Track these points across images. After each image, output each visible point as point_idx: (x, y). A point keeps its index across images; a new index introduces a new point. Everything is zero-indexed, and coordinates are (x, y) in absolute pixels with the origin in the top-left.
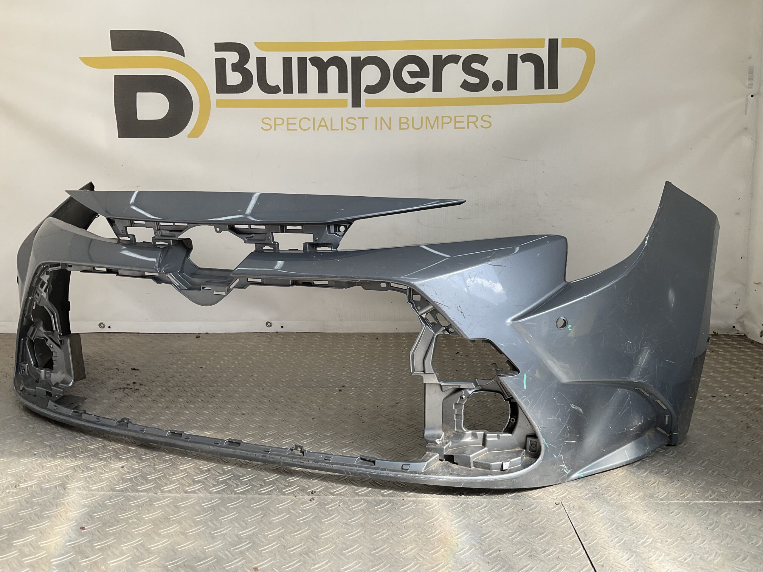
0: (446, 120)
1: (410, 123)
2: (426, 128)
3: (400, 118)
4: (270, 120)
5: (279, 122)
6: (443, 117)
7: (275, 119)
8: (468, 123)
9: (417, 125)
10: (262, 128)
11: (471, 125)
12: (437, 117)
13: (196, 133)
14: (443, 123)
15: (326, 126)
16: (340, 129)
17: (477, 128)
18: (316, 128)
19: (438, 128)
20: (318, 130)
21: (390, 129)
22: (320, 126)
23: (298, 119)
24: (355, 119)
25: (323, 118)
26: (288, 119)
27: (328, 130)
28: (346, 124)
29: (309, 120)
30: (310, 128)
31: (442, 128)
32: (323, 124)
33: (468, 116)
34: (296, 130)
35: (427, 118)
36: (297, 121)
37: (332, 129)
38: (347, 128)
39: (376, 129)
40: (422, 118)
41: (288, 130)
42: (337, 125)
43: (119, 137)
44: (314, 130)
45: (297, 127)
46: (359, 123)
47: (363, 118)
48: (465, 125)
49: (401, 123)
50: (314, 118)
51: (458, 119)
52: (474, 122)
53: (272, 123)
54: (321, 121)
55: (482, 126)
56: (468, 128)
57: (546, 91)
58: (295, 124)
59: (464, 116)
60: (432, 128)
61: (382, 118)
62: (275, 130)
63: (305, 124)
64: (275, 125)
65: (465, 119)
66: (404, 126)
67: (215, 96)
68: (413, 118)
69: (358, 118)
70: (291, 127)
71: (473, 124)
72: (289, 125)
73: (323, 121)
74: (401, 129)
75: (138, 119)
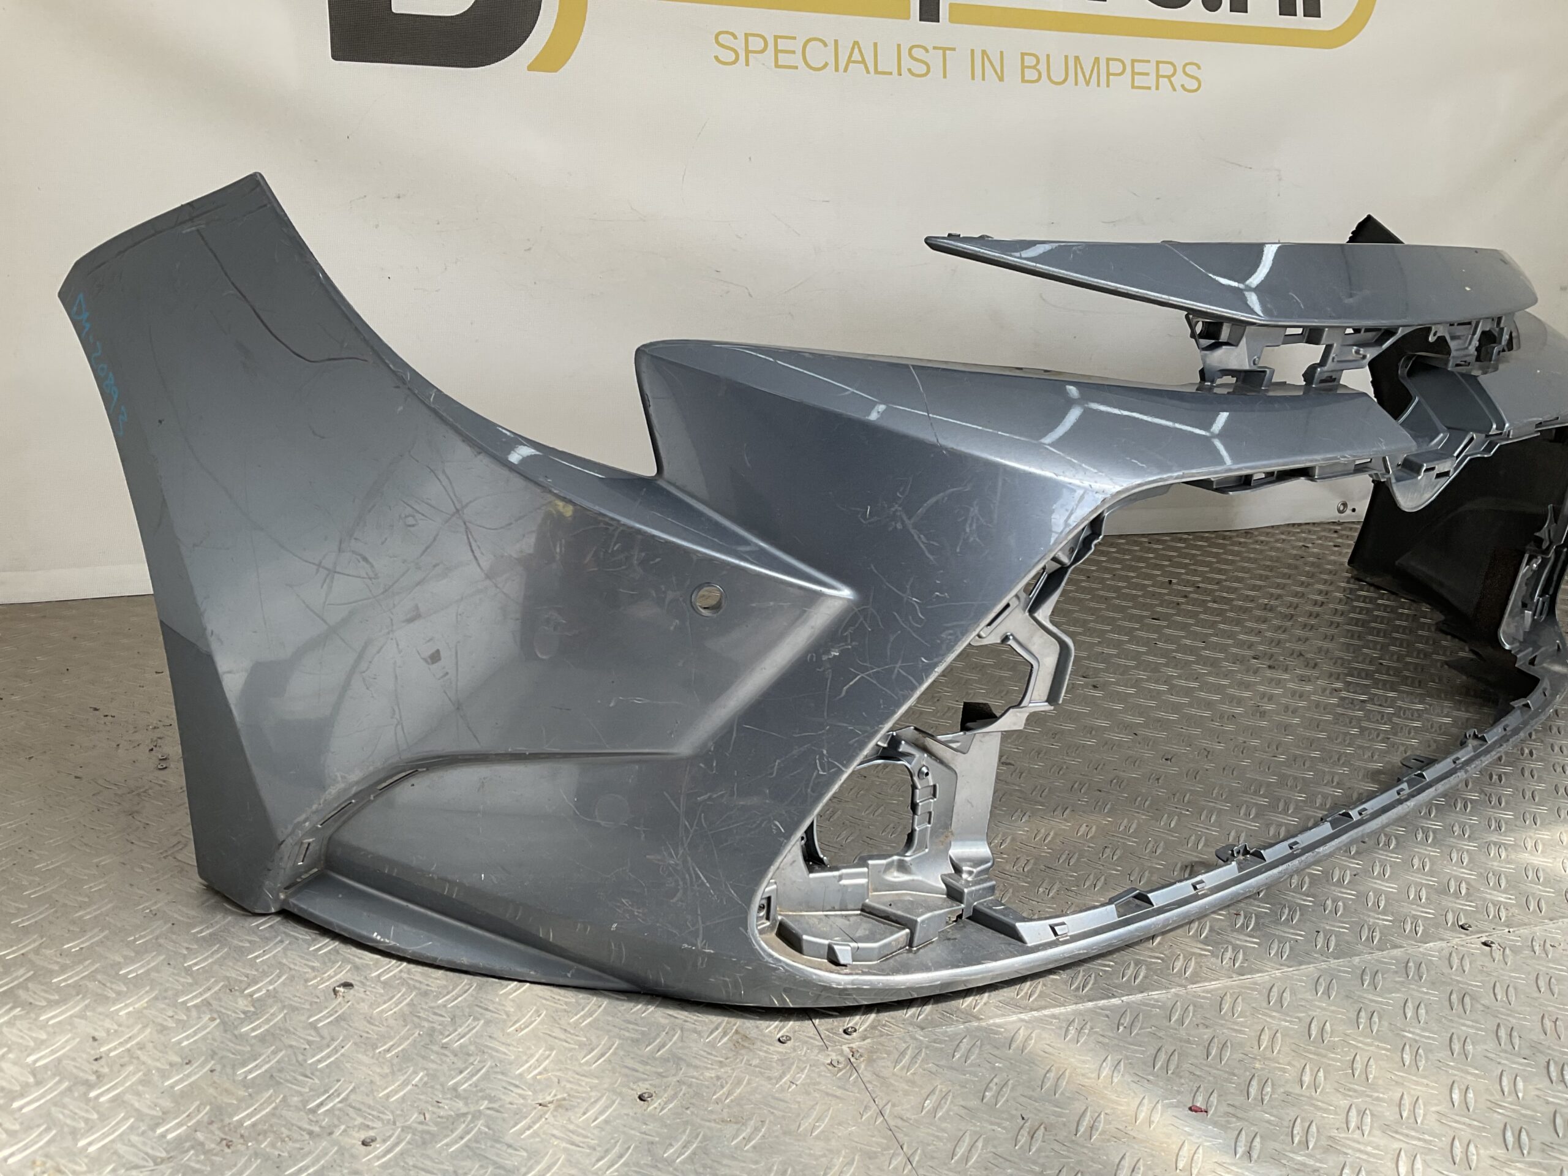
0: (1116, 67)
1: (1042, 67)
2: (1076, 84)
4: (735, 37)
6: (1108, 60)
7: (747, 35)
8: (1158, 77)
9: (1058, 74)
10: (716, 58)
11: (1164, 81)
12: (1097, 60)
13: (550, 61)
14: (1109, 74)
15: (863, 62)
16: (895, 72)
17: (1174, 90)
18: (842, 66)
19: (1098, 85)
20: (846, 70)
21: (1001, 79)
22: (849, 61)
24: (927, 51)
25: (856, 43)
26: (776, 38)
27: (868, 72)
28: (907, 62)
29: (825, 45)
30: (826, 65)
31: (1108, 86)
32: (856, 56)
33: (1158, 63)
34: (796, 68)
35: (1077, 58)
36: (797, 46)
37: (876, 72)
38: (910, 70)
39: (973, 78)
40: (1066, 57)
41: (777, 65)
42: (888, 62)
43: (335, 57)
44: (837, 70)
45: (796, 59)
46: (935, 60)
47: (944, 49)
48: (1151, 81)
49: (1023, 67)
50: (836, 42)
51: (1139, 67)
52: (1169, 77)
53: (739, 45)
54: (853, 49)
55: (1183, 86)
56: (1157, 88)
57: (1300, 21)
58: (794, 52)
59: (1149, 61)
60: (1088, 83)
61: (984, 52)
62: (747, 64)
63: (818, 55)
64: (748, 52)
65: (1150, 68)
66: (1031, 74)
68: (1048, 56)
69: (935, 48)
70: (783, 59)
71: (1166, 80)
72: (780, 55)
73: (856, 51)
74: (1023, 81)
75: (394, 10)
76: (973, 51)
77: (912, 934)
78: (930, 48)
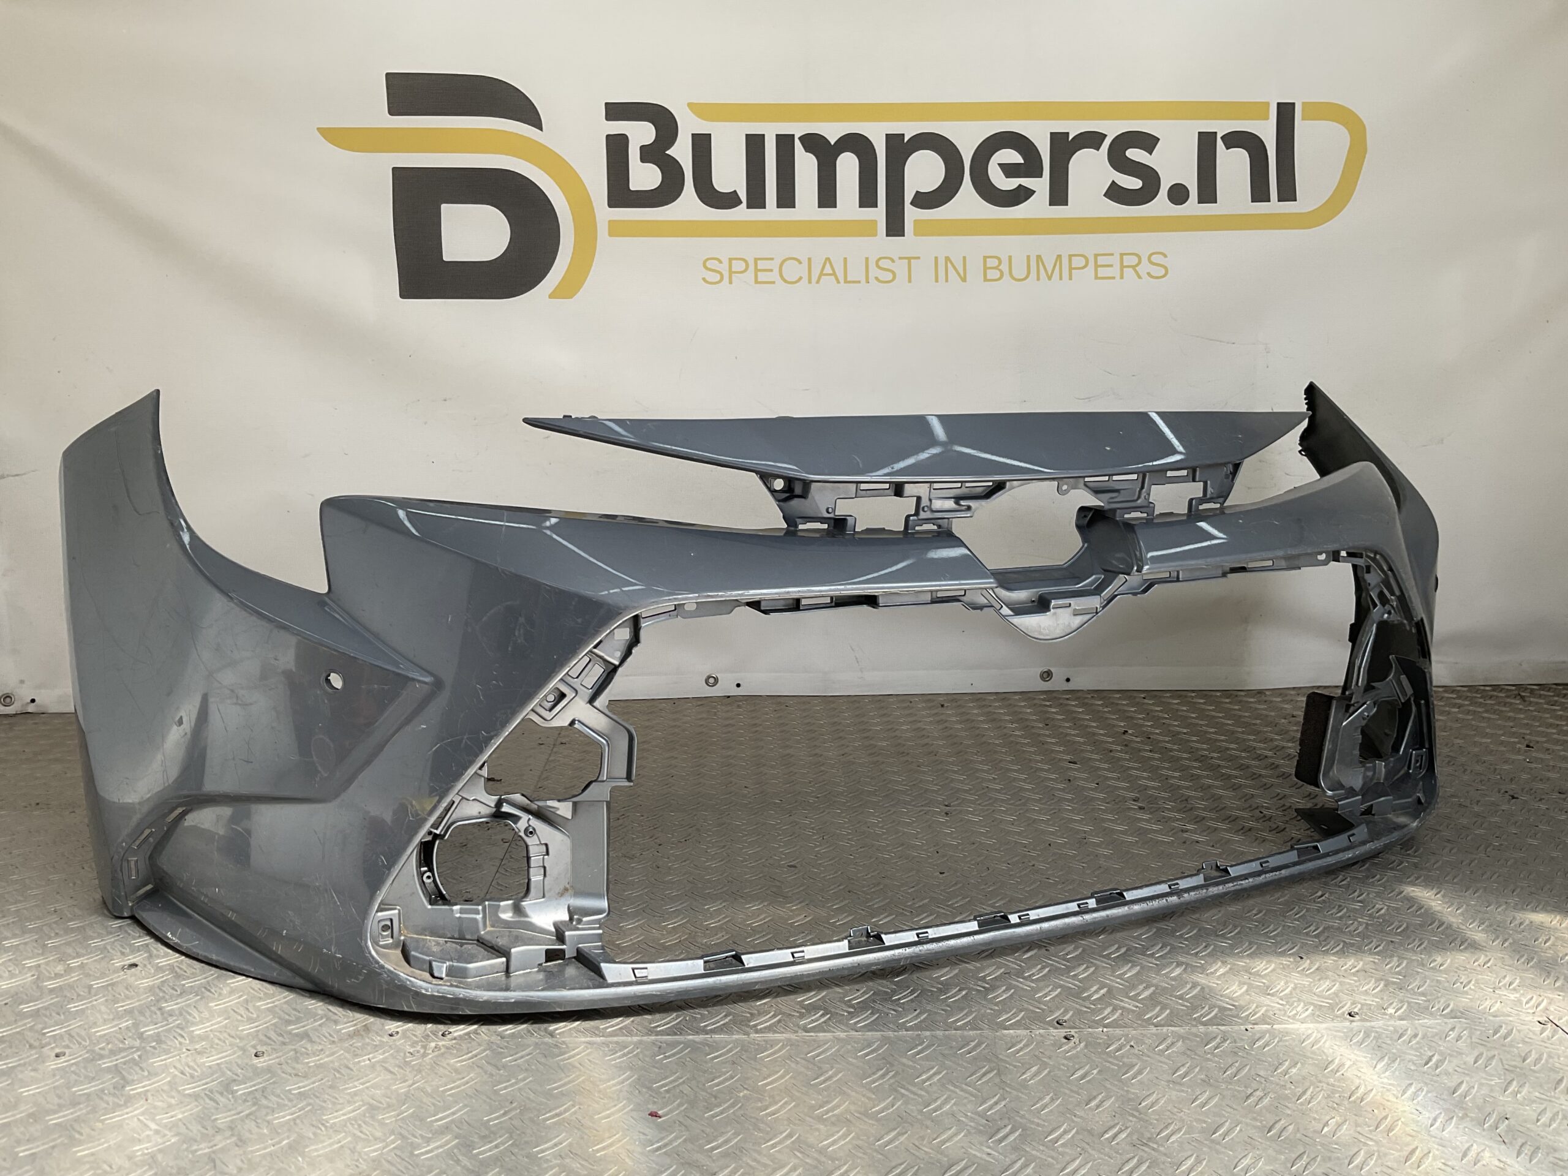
0: (1078, 262)
1: (1004, 267)
2: (1038, 279)
3: (985, 258)
4: (721, 262)
5: (738, 266)
6: (1070, 256)
7: (730, 260)
8: (1122, 267)
9: (1019, 271)
10: (704, 279)
11: (1128, 272)
12: (1059, 257)
13: (566, 290)
14: (1071, 269)
15: (834, 274)
16: (863, 280)
17: (1140, 277)
18: (814, 279)
19: (1061, 279)
20: (818, 282)
21: (964, 280)
22: (822, 274)
23: (778, 261)
24: (893, 261)
25: (828, 259)
26: (756, 260)
27: (838, 282)
28: (874, 272)
29: (800, 263)
30: (801, 278)
31: (1071, 279)
32: (828, 270)
33: (1122, 255)
34: (774, 283)
35: (1039, 257)
36: (774, 265)
37: (846, 281)
38: (877, 278)
39: (937, 281)
40: (1028, 257)
41: (757, 282)
42: (856, 272)
43: (402, 296)
44: (810, 282)
45: (774, 276)
46: (901, 268)
47: (909, 259)
48: (1115, 271)
49: (986, 268)
50: (810, 259)
51: (1101, 260)
52: (1134, 267)
53: (724, 268)
54: (825, 264)
55: (1148, 274)
56: (1122, 277)
57: (1274, 206)
58: (771, 270)
59: (1112, 255)
60: (1050, 278)
61: (947, 259)
62: (731, 282)
63: (792, 271)
64: (731, 272)
65: (1115, 260)
66: (993, 274)
67: (605, 214)
68: (1010, 257)
69: (900, 258)
70: (762, 277)
71: (1131, 269)
72: (759, 273)
73: (828, 265)
74: (986, 280)
75: (444, 259)
76: (936, 258)
77: (508, 962)
78: (896, 258)
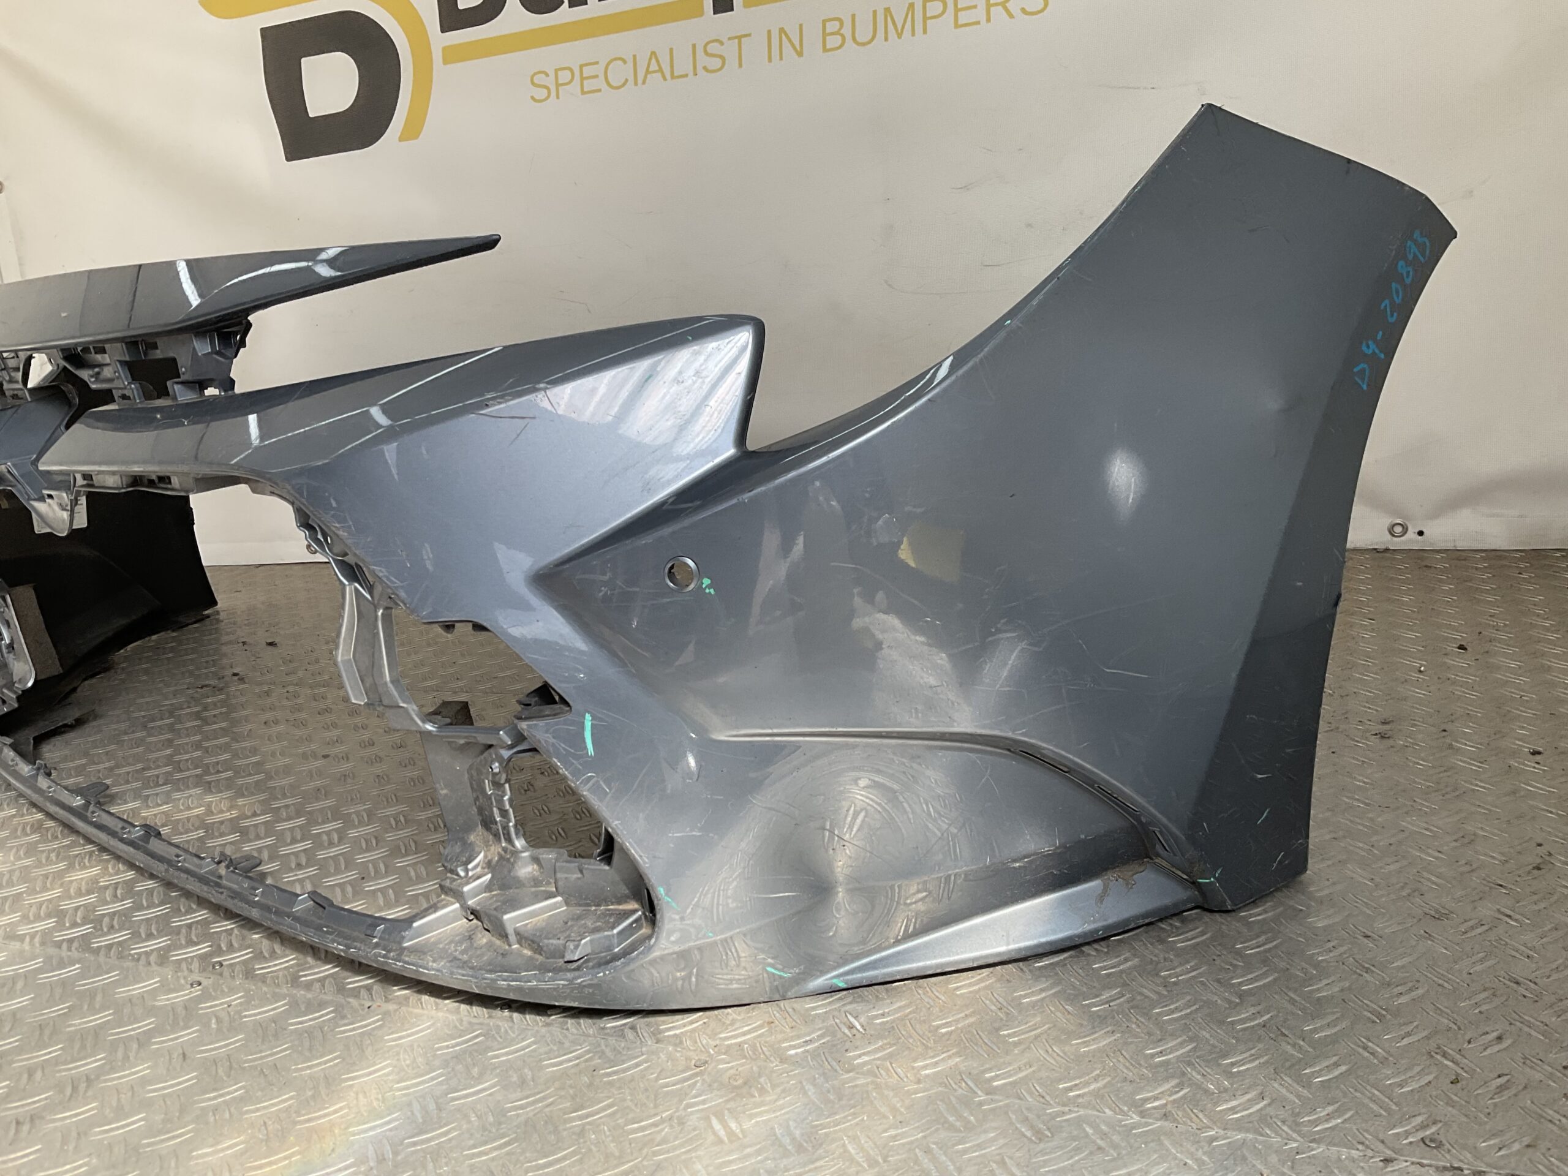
0: (933, 8)
1: (847, 31)
2: (886, 39)
3: (824, 22)
4: (547, 75)
5: (564, 76)
7: (556, 71)
8: (988, 6)
9: (865, 34)
10: (532, 98)
11: (996, 11)
13: (412, 132)
14: (925, 19)
15: (661, 70)
16: (691, 74)
17: (1011, 16)
18: (640, 79)
19: (913, 35)
20: (644, 82)
21: (800, 54)
22: (648, 72)
23: (602, 65)
24: (722, 43)
25: (653, 53)
26: (581, 67)
27: (665, 79)
28: (702, 60)
29: (625, 62)
30: (627, 80)
31: (925, 31)
32: (654, 66)
34: (600, 90)
35: (887, 10)
36: (599, 70)
37: (673, 77)
38: (705, 68)
39: (770, 60)
40: (874, 12)
41: (583, 93)
42: (683, 65)
43: (288, 159)
44: (636, 84)
45: (600, 83)
46: (730, 50)
47: (739, 38)
48: (980, 13)
49: (825, 35)
50: (635, 57)
51: (963, 2)
52: (1002, 4)
53: (550, 82)
54: (650, 59)
55: (1024, 9)
56: (988, 20)
58: (597, 76)
60: (900, 36)
61: (782, 31)
62: (558, 97)
63: (619, 73)
64: (558, 85)
66: (833, 41)
67: (440, 41)
68: (853, 16)
69: (729, 39)
70: (588, 85)
71: (1001, 7)
72: (585, 82)
73: (653, 61)
74: (825, 50)
75: (311, 116)
76: (769, 32)
78: (725, 40)
